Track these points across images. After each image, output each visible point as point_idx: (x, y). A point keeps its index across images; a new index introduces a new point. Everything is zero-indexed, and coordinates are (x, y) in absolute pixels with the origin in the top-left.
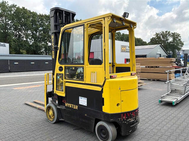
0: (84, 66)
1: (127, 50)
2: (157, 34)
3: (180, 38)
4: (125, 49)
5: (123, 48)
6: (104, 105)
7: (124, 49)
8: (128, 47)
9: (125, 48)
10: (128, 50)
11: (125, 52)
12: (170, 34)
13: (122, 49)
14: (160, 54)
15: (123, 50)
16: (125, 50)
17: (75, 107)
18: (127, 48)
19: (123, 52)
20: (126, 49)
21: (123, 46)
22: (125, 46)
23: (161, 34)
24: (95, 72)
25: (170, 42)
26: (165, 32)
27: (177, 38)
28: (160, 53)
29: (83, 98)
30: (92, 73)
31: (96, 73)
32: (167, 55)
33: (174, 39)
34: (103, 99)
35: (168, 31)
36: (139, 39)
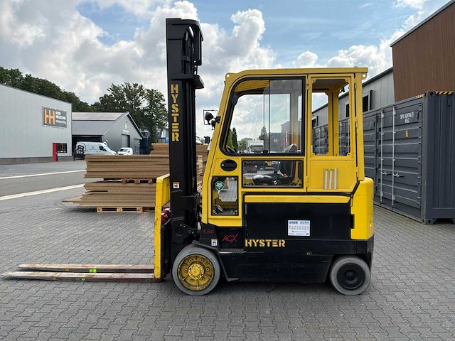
0: (305, 158)
1: (57, 121)
2: (115, 89)
3: (163, 103)
4: (53, 117)
5: (48, 114)
6: (353, 228)
7: (51, 117)
8: (60, 113)
9: (52, 115)
10: (60, 122)
11: (52, 125)
12: (143, 92)
13: (46, 116)
14: (128, 134)
15: (48, 119)
16: (52, 119)
17: (278, 244)
18: (57, 117)
19: (48, 124)
20: (56, 119)
21: (48, 109)
22: (52, 110)
23: (125, 90)
24: (333, 171)
25: (145, 110)
26: (132, 85)
27: (157, 101)
28: (127, 132)
29: (299, 221)
30: (326, 172)
31: (335, 172)
32: (141, 139)
33: (152, 103)
34: (352, 217)
35: (139, 85)
36: (70, 94)
